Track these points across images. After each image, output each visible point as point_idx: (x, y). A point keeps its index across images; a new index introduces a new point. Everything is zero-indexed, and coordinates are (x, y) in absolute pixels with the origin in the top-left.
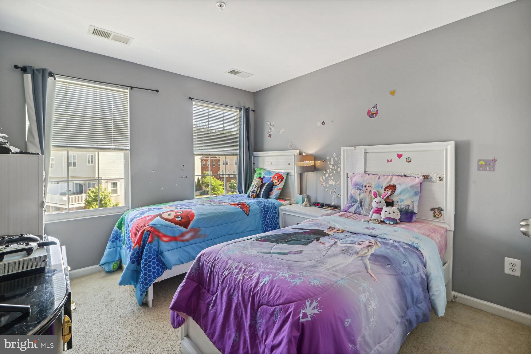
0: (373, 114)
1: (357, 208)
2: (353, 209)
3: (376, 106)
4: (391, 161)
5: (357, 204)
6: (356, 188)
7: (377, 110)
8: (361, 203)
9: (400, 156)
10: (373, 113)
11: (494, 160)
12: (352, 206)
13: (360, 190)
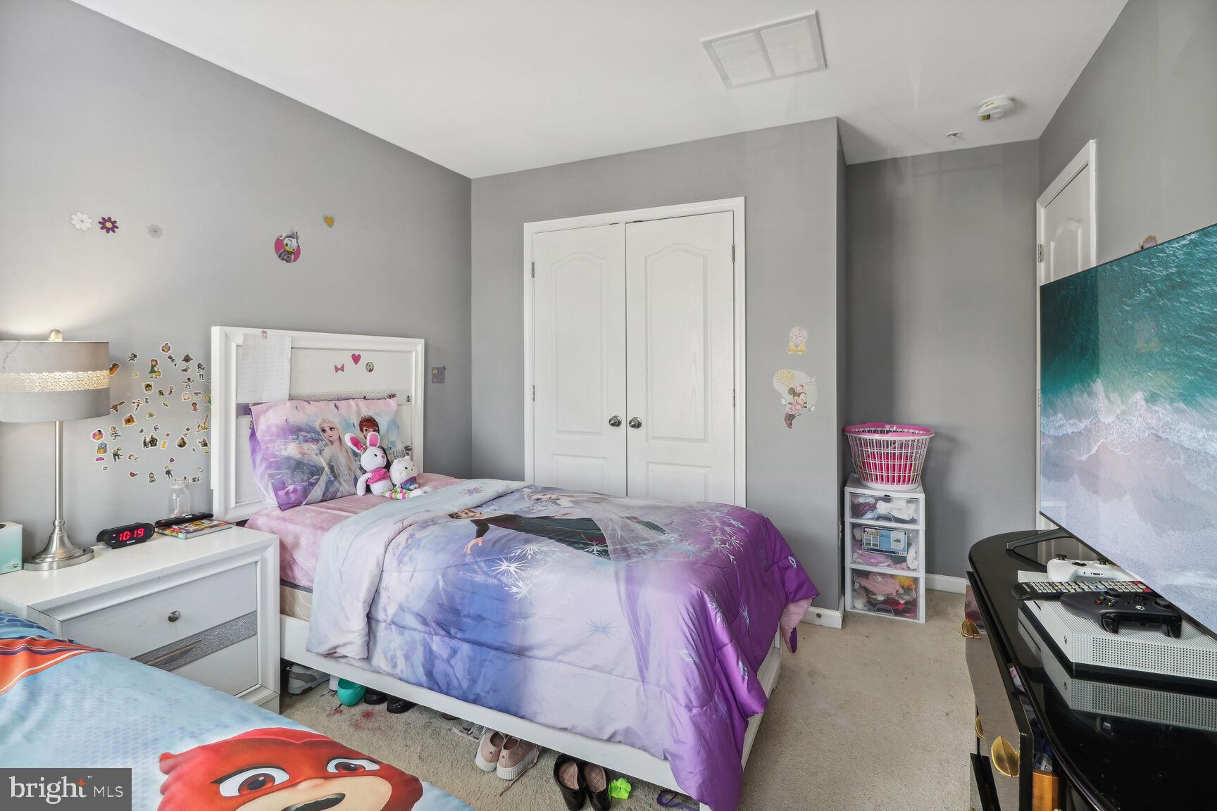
0: (290, 253)
1: (327, 485)
2: (317, 492)
3: (293, 236)
4: (342, 369)
5: (324, 474)
6: (301, 438)
7: (298, 246)
8: (332, 468)
9: (356, 359)
10: (287, 248)
11: (444, 368)
12: (313, 485)
13: (316, 441)
